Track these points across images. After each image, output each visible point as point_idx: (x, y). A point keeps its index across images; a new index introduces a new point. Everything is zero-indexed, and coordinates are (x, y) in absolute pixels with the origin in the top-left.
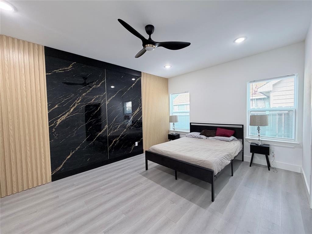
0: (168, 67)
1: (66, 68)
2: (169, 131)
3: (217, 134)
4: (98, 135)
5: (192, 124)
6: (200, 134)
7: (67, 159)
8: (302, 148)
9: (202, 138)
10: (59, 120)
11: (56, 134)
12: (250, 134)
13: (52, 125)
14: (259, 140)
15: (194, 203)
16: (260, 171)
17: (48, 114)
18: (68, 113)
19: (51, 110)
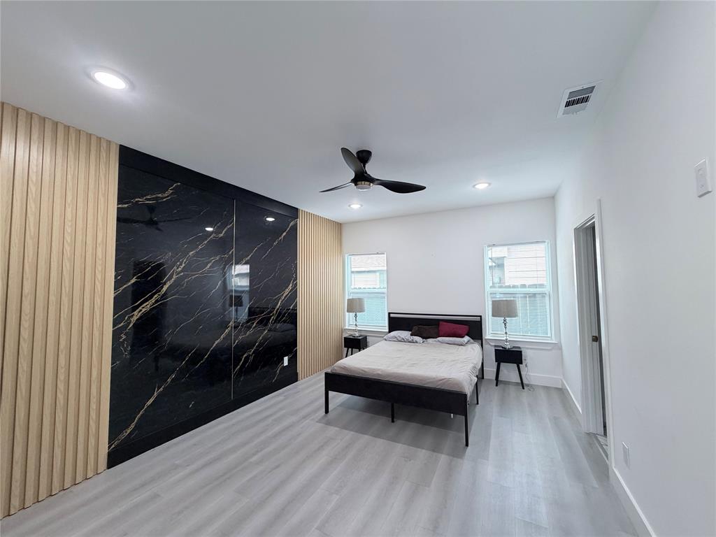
0: (356, 206)
1: (160, 195)
2: (343, 331)
3: (441, 333)
4: (214, 345)
5: (392, 315)
6: (411, 335)
7: (146, 407)
8: (560, 349)
9: (417, 342)
10: (136, 313)
11: (127, 347)
12: (491, 332)
13: (120, 326)
14: (506, 341)
15: (442, 453)
16: (512, 391)
17: (115, 298)
18: (156, 296)
19: (121, 289)
